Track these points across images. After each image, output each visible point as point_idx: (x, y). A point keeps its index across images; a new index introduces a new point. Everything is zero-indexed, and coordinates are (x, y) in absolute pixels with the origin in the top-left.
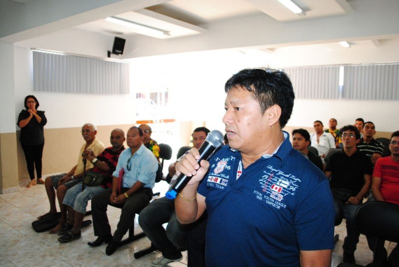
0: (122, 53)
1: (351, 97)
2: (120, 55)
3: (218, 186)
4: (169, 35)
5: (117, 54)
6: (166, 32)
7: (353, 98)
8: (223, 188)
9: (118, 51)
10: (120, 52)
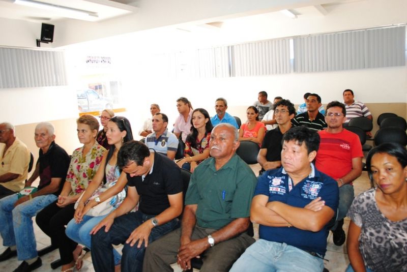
0: (51, 41)
1: (302, 70)
2: (50, 43)
3: (279, 193)
4: (97, 16)
5: (47, 42)
6: (92, 14)
7: (305, 71)
8: (283, 194)
9: (47, 39)
10: (50, 39)
